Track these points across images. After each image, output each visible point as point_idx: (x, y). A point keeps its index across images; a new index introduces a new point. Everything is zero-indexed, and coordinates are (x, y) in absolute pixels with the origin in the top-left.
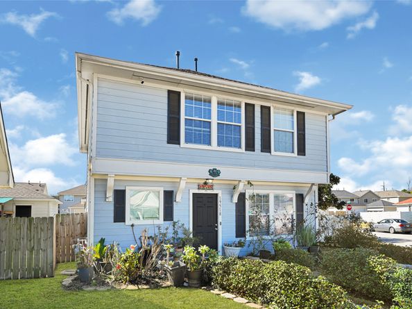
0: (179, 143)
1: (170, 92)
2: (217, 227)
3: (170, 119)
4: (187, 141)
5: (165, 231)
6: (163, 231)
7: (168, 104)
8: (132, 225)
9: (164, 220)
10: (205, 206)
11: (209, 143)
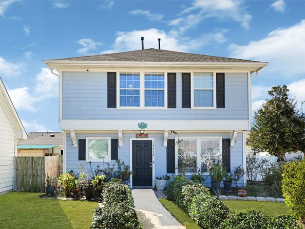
0: (115, 107)
1: (109, 73)
2: (152, 165)
3: (109, 91)
4: (121, 105)
5: (112, 167)
6: (111, 167)
7: (108, 81)
8: (90, 162)
9: (111, 159)
10: (142, 149)
11: (138, 105)
